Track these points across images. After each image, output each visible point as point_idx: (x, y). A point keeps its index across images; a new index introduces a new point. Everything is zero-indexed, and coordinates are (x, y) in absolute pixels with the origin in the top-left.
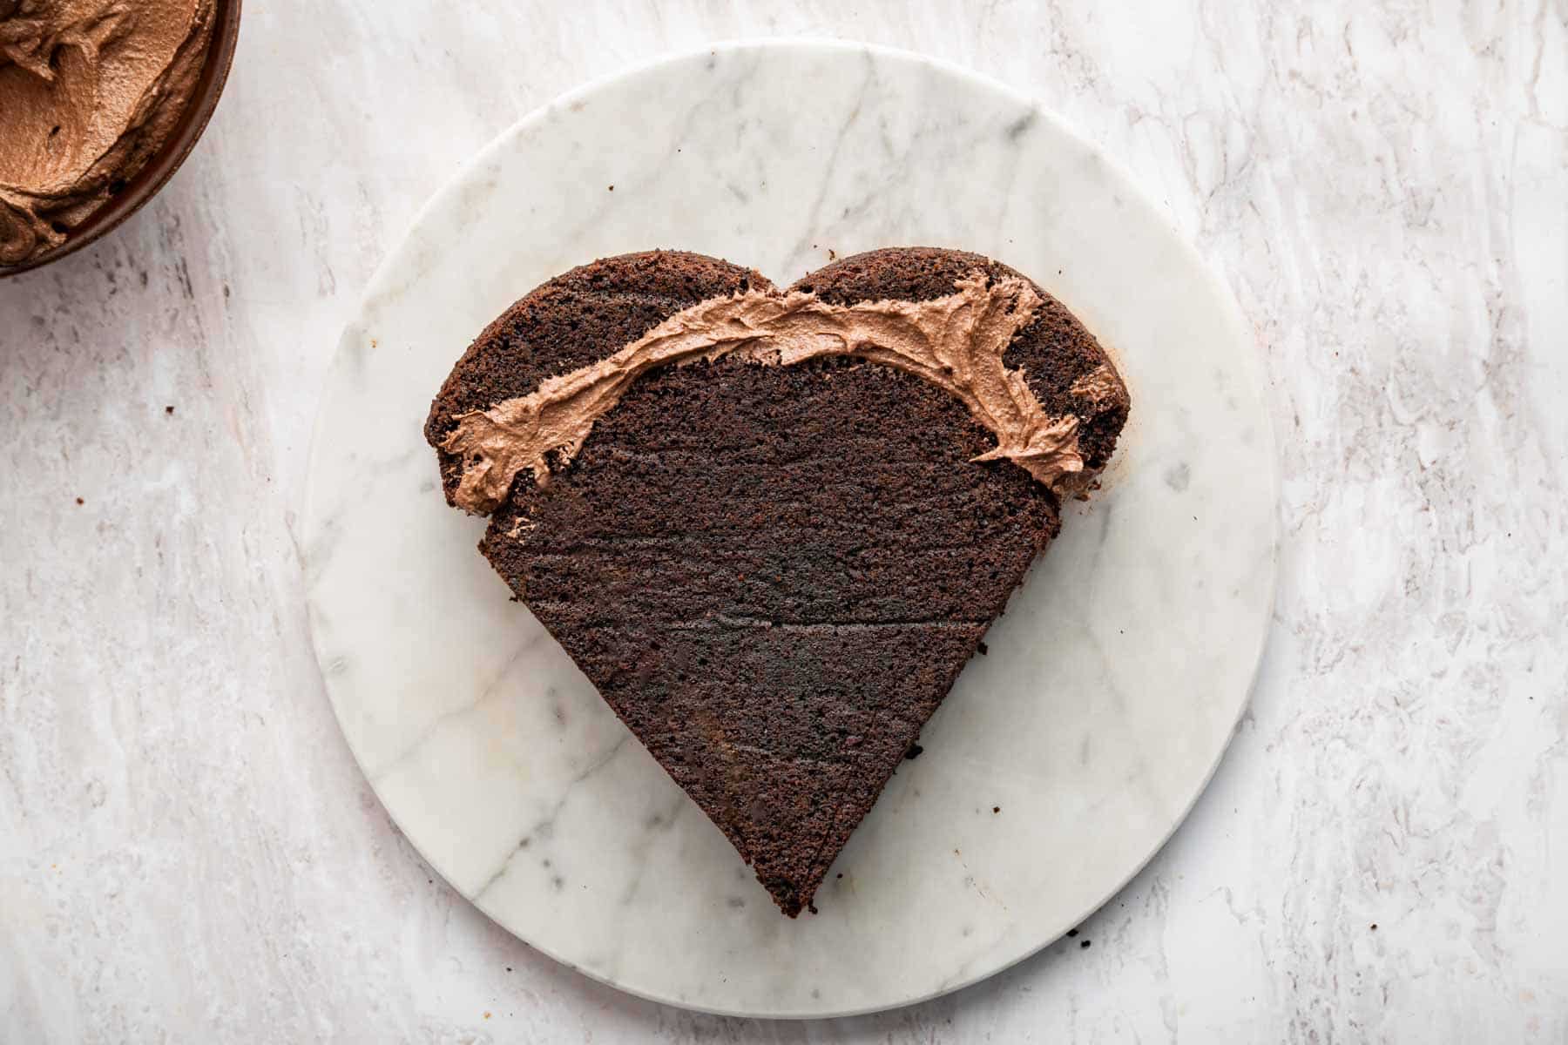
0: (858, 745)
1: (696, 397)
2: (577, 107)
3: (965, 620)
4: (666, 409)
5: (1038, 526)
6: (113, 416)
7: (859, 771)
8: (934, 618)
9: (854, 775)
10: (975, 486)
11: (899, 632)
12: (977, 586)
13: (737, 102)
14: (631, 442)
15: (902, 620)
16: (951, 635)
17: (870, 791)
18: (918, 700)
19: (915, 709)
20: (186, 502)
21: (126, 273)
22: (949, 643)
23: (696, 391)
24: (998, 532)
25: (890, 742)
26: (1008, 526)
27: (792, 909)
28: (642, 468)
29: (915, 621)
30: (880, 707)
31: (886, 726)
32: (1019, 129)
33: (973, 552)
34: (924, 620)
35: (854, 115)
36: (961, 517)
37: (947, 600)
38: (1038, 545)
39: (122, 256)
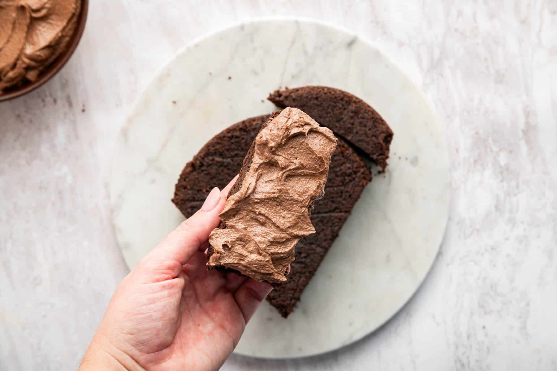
0: (305, 257)
1: (243, 139)
2: (197, 46)
3: (341, 212)
4: (232, 143)
5: (365, 178)
6: (44, 149)
7: (306, 266)
8: (330, 211)
9: (304, 268)
10: (342, 165)
11: (318, 217)
12: (344, 200)
13: (252, 41)
14: (221, 155)
15: (319, 213)
16: (336, 218)
17: (310, 272)
18: (325, 240)
19: (324, 244)
20: (69, 179)
21: (49, 100)
22: (335, 220)
23: (242, 137)
24: (350, 181)
25: (317, 255)
26: (354, 179)
27: (285, 315)
28: (225, 164)
29: (323, 213)
30: (312, 244)
31: (314, 250)
32: (351, 43)
33: (342, 188)
34: (326, 212)
35: (293, 42)
36: (337, 176)
37: (334, 205)
38: (364, 184)
39: (48, 93)
